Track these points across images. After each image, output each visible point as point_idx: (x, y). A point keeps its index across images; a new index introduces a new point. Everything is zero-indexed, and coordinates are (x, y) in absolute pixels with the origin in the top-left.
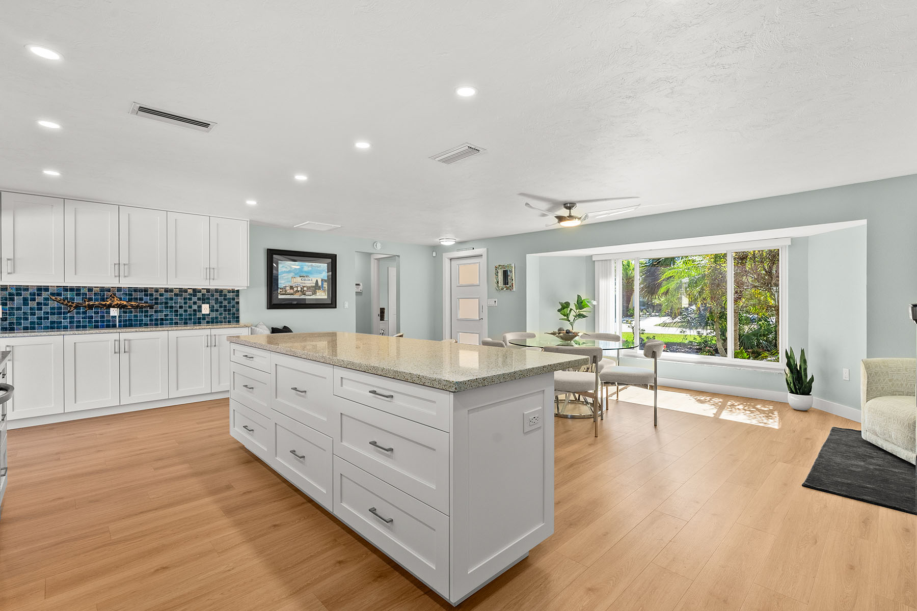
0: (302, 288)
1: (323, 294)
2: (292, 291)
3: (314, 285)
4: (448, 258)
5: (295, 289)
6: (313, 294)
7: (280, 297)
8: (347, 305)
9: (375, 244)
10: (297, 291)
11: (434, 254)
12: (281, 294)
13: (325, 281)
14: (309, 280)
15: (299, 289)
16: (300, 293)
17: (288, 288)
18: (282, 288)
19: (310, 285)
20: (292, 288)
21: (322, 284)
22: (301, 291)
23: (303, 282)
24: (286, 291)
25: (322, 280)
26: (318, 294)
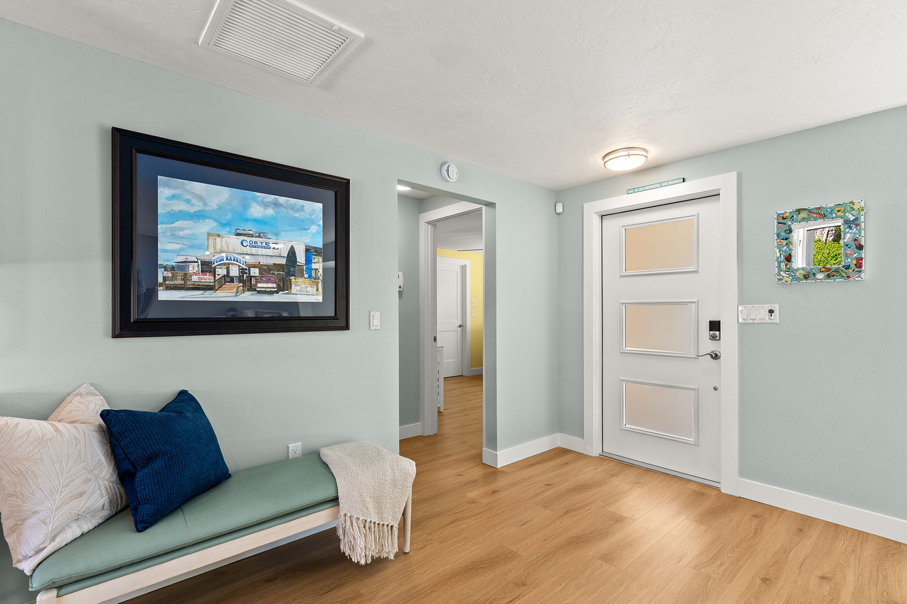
0: (242, 271)
1: (311, 289)
2: (208, 279)
3: (283, 261)
4: (596, 213)
5: (221, 272)
6: (280, 289)
7: (164, 295)
8: (376, 322)
9: (445, 167)
10: (228, 279)
11: (560, 209)
12: (169, 288)
13: (317, 251)
14: (267, 247)
15: (234, 272)
16: (236, 284)
17: (193, 268)
18: (173, 268)
19: (271, 261)
20: (207, 267)
21: (308, 261)
22: (240, 279)
23: (248, 250)
24: (186, 277)
25: (308, 250)
26: (294, 289)
